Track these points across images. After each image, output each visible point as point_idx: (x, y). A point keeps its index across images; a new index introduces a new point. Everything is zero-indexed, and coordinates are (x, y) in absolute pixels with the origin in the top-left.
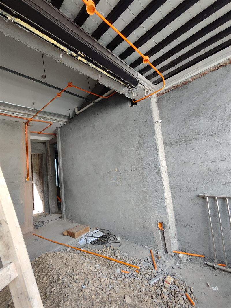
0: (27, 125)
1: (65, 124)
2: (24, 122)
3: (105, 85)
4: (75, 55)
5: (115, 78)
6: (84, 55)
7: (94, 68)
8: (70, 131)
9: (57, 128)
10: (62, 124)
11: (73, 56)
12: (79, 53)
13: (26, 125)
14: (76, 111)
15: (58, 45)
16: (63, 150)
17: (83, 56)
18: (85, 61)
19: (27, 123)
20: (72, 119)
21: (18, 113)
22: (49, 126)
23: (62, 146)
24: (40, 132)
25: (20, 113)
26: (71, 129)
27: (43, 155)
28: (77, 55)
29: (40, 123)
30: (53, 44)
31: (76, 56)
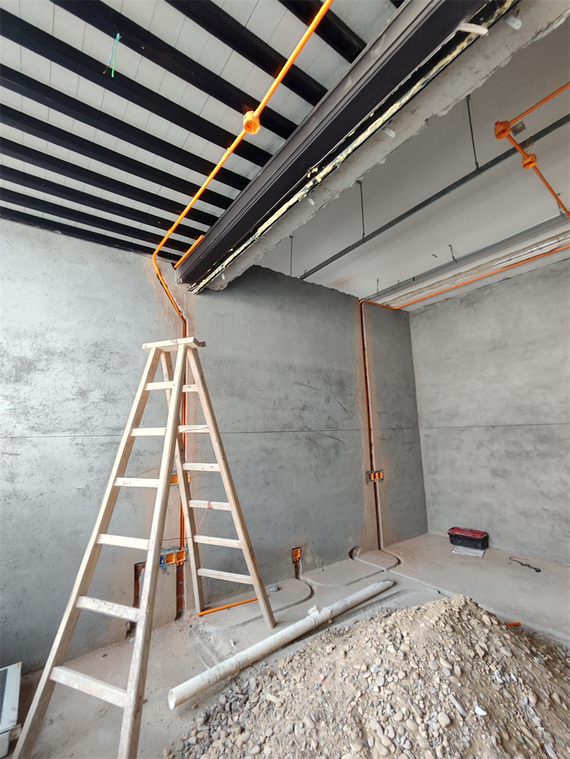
6: (315, 168)
7: (353, 151)
11: (312, 188)
12: (309, 176)
15: (291, 202)
17: (316, 170)
18: (328, 168)
31: (314, 182)
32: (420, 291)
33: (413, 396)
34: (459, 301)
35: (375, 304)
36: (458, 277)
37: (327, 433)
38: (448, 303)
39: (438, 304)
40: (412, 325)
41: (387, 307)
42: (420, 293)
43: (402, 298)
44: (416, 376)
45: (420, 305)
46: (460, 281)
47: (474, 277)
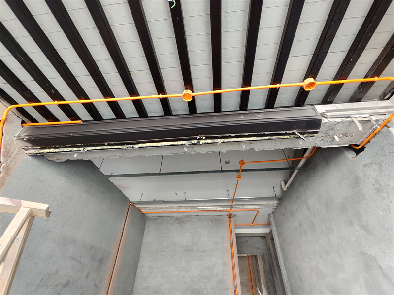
0: (231, 218)
1: (276, 207)
2: (227, 215)
3: (268, 150)
4: (195, 141)
5: (268, 137)
6: (204, 136)
8: (283, 217)
9: (270, 215)
10: (272, 209)
11: (194, 144)
12: (198, 138)
13: (229, 218)
14: (283, 186)
15: (176, 143)
16: (282, 249)
17: (204, 138)
18: (210, 141)
19: (230, 216)
20: (282, 199)
21: (217, 206)
22: (257, 214)
23: (280, 243)
24: (252, 223)
25: (219, 205)
26: (283, 215)
27: (265, 256)
28: (198, 141)
29: (244, 212)
30: (171, 145)
32: (160, 208)
33: (135, 274)
34: (175, 219)
35: (136, 207)
36: (181, 208)
38: (169, 219)
39: (164, 218)
40: (147, 225)
41: (140, 210)
42: (160, 209)
43: (150, 208)
44: (141, 259)
45: (155, 215)
46: (182, 210)
47: (188, 210)
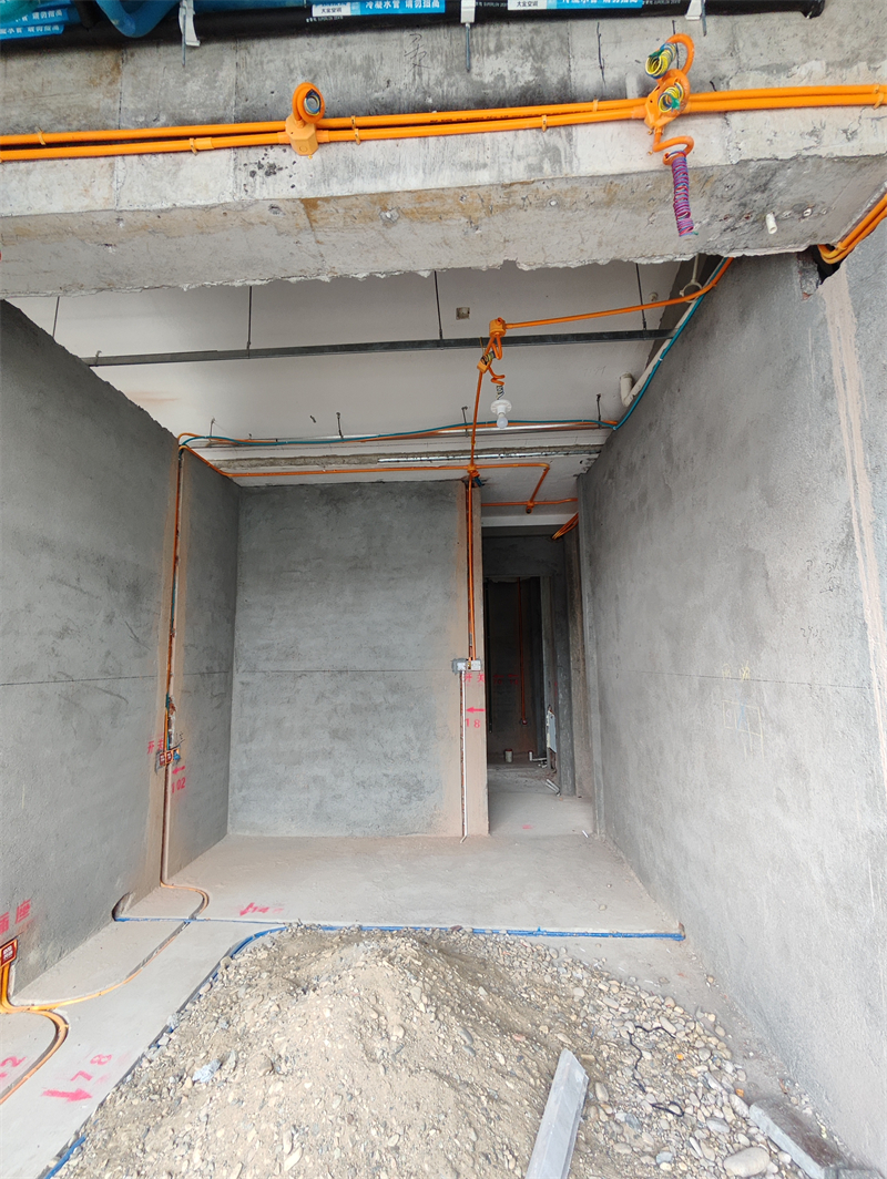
0: (473, 486)
1: (596, 456)
2: (462, 480)
8: (610, 481)
9: (579, 476)
10: (585, 461)
13: (467, 487)
14: (624, 393)
16: (594, 562)
19: (471, 481)
21: (434, 454)
22: (544, 475)
23: (592, 548)
24: (531, 503)
25: (439, 452)
26: (611, 475)
27: (556, 579)
29: (509, 470)
32: (273, 462)
33: (232, 620)
34: (318, 492)
35: (200, 458)
36: (332, 460)
37: (101, 684)
38: (303, 492)
39: (288, 489)
40: (243, 508)
41: (214, 469)
44: (239, 589)
45: (263, 481)
46: (334, 466)
47: (353, 467)
